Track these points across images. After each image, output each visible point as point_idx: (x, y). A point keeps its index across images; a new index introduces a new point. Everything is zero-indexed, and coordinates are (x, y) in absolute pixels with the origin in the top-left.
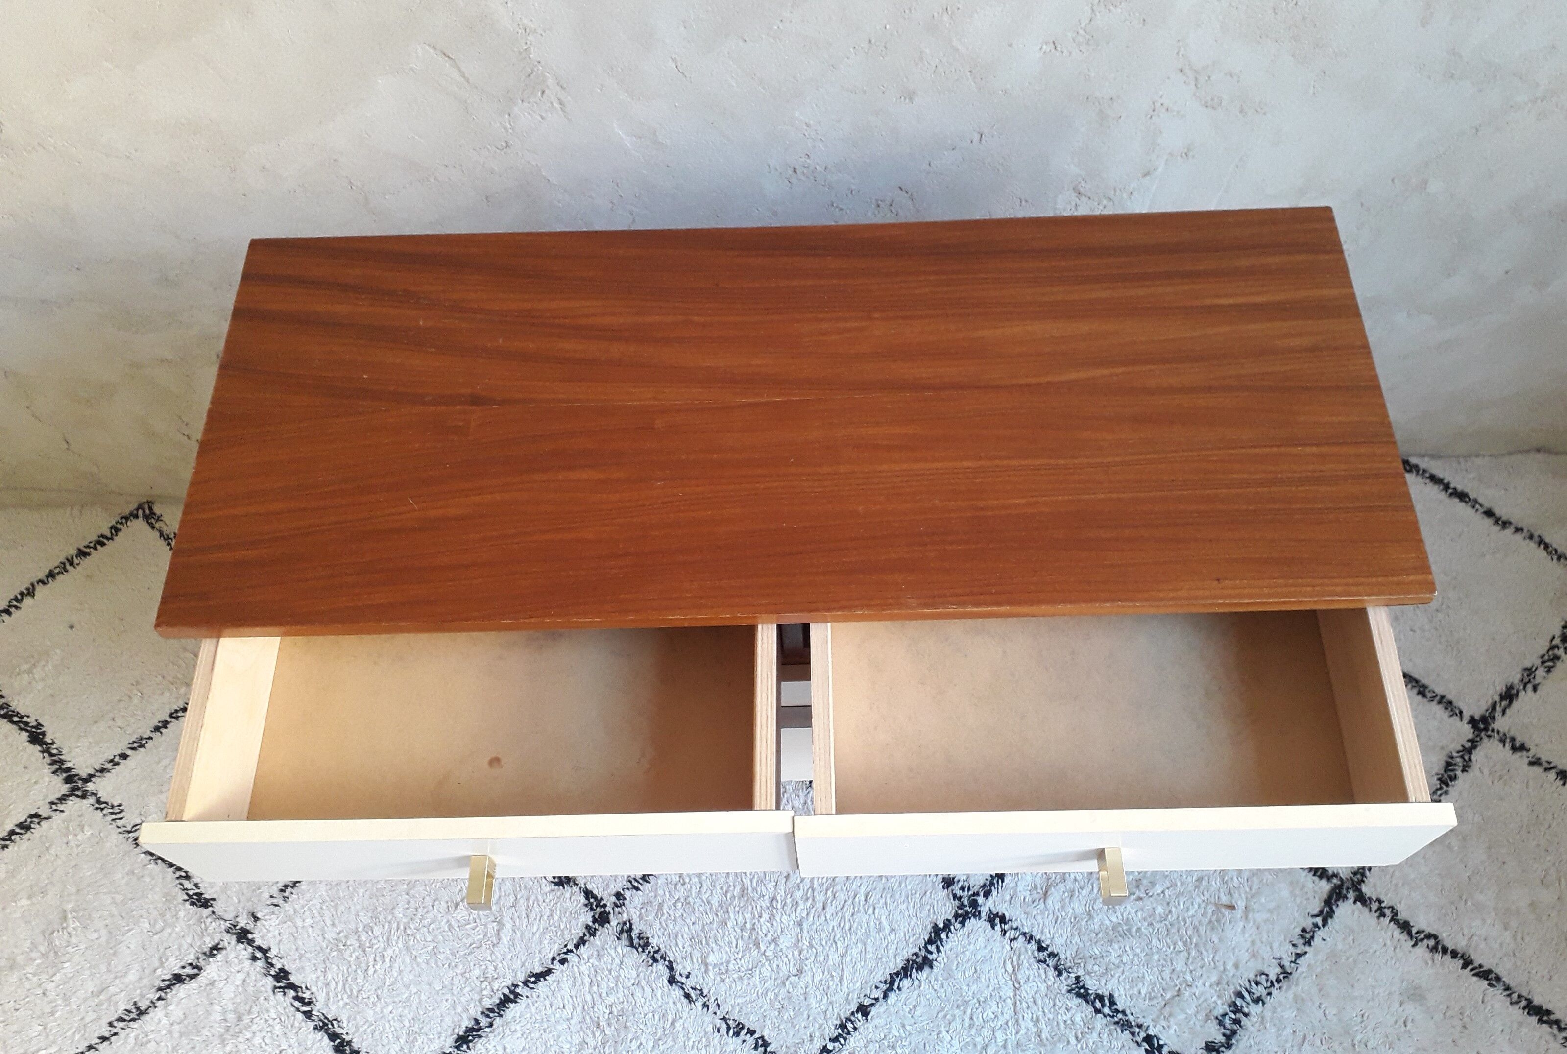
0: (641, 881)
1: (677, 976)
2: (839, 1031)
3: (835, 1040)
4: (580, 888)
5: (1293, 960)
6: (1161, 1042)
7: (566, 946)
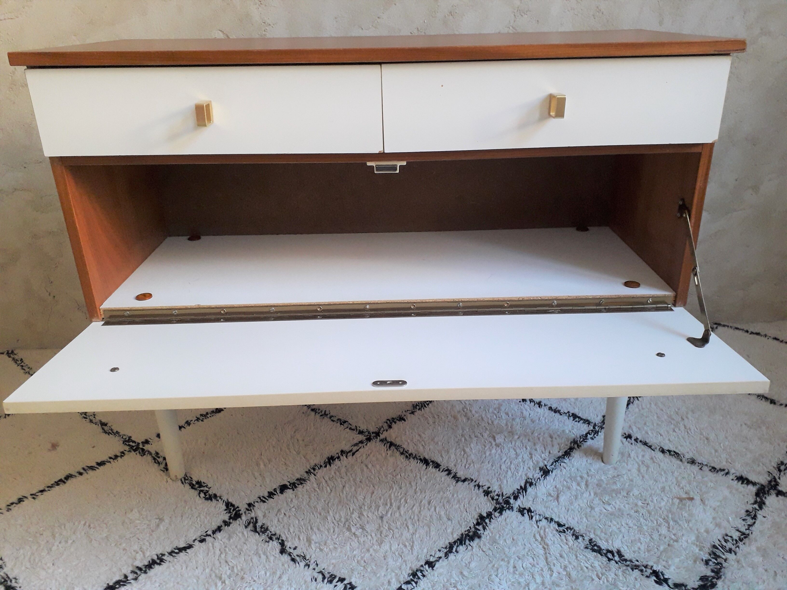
0: (267, 498)
1: (287, 548)
2: (411, 577)
3: (408, 583)
4: (224, 501)
5: (747, 528)
6: (666, 577)
7: (206, 532)
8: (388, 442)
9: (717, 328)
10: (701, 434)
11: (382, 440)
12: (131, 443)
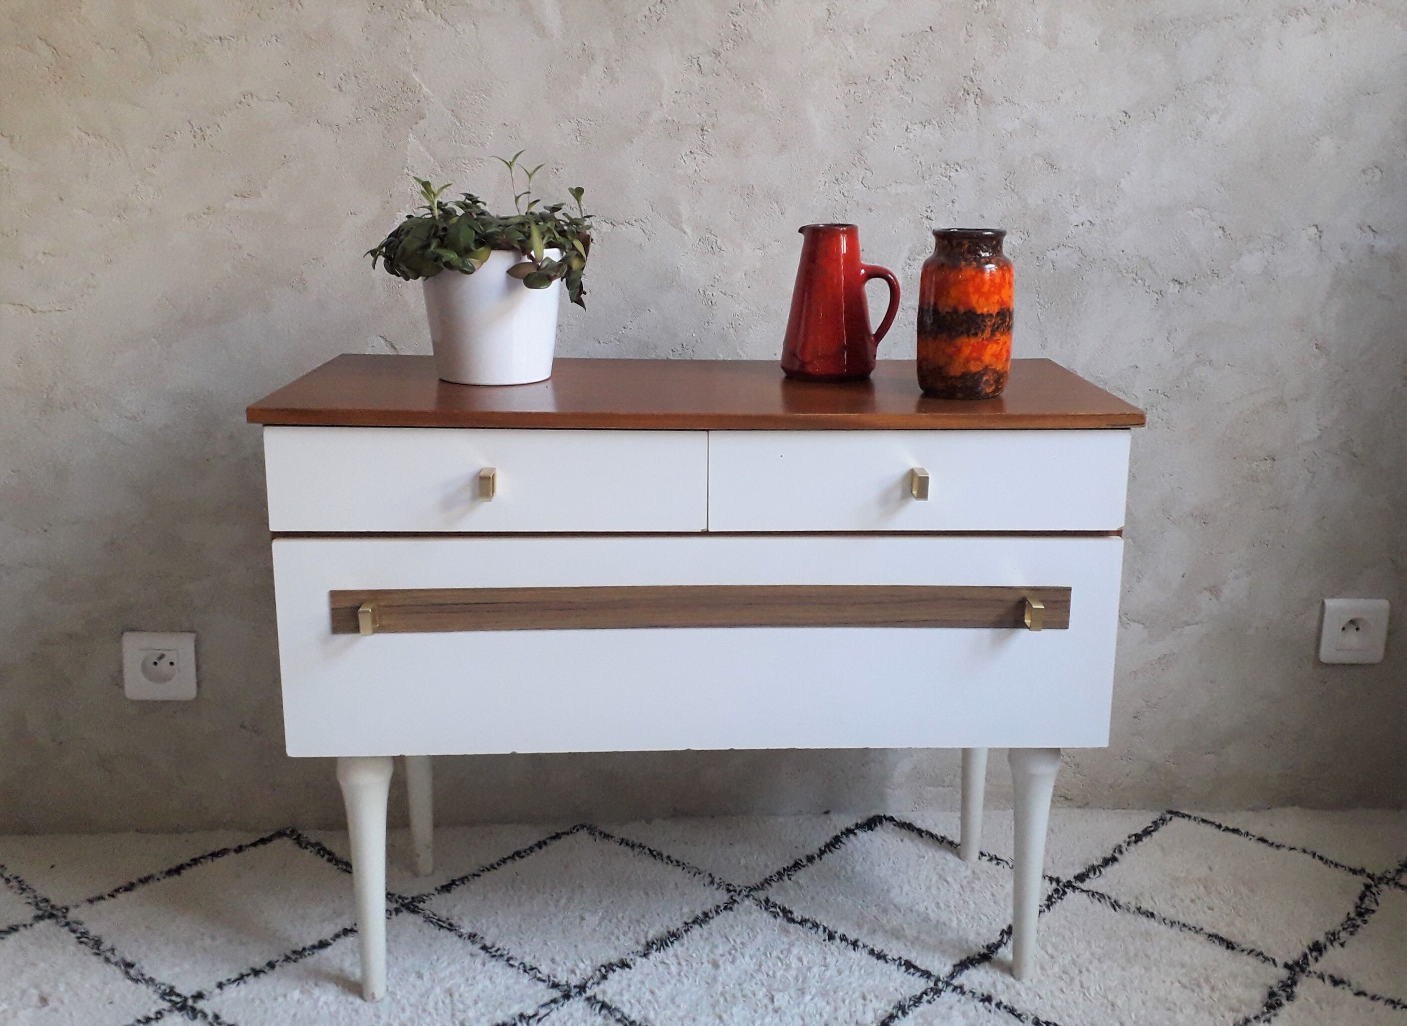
8: (598, 1002)
9: (1171, 819)
10: (1105, 997)
11: (588, 999)
12: (174, 998)
